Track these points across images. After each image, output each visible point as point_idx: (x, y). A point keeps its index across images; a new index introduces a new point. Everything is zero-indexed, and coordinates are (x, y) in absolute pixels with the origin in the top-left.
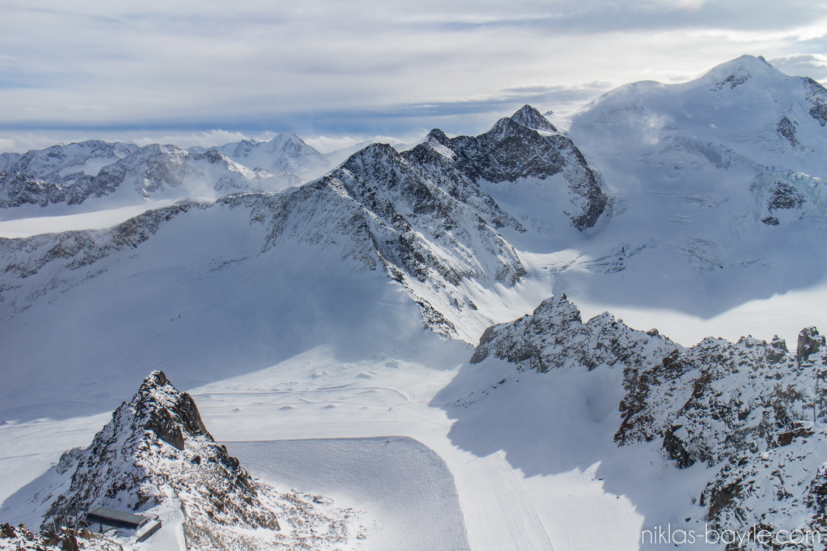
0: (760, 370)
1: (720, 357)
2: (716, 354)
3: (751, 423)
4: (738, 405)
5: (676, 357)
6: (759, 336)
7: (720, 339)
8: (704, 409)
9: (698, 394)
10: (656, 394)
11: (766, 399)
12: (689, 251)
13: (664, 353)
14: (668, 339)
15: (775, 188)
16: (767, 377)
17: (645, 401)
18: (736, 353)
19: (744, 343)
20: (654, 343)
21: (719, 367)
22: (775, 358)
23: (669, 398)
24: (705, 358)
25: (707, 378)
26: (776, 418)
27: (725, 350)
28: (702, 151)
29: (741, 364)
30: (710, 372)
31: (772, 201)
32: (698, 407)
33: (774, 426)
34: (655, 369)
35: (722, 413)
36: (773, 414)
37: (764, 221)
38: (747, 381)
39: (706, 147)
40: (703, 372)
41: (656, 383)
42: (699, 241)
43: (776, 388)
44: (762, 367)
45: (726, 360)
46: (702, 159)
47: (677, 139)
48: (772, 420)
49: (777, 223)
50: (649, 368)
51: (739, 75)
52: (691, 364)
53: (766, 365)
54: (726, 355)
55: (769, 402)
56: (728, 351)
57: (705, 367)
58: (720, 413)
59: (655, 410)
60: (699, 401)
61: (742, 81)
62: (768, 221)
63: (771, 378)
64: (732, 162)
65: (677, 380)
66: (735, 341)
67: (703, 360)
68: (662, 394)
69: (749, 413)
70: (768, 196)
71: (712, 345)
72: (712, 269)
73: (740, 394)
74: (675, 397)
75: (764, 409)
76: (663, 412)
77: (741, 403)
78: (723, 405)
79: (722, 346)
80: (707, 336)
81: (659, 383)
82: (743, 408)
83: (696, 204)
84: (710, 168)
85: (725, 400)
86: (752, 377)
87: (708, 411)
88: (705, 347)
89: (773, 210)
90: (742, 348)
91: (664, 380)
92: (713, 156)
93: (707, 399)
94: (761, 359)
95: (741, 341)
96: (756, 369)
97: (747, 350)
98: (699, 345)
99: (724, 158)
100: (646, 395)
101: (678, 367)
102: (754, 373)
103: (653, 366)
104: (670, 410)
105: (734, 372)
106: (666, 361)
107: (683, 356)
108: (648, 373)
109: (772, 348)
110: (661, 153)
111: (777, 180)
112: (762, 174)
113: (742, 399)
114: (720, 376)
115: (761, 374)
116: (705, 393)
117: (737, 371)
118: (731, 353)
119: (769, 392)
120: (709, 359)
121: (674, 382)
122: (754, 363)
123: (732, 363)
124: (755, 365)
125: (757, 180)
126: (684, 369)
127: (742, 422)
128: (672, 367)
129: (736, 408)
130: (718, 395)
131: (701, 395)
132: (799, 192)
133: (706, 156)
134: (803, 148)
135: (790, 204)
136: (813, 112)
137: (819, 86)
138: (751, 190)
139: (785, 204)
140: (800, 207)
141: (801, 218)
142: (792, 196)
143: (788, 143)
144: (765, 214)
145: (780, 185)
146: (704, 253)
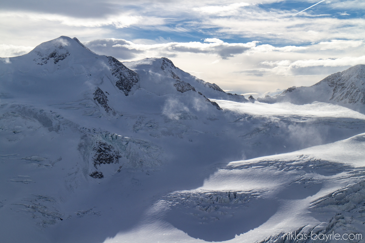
12: (33, 208)
15: (97, 146)
28: (35, 117)
31: (96, 158)
37: (92, 176)
39: (39, 113)
42: (40, 197)
46: (37, 124)
47: (13, 106)
49: (101, 176)
51: (60, 52)
61: (63, 57)
62: (95, 175)
64: (61, 126)
70: (93, 155)
72: (53, 222)
83: (35, 164)
84: (43, 132)
89: (98, 166)
92: (46, 122)
99: (55, 123)
111: (98, 139)
112: (86, 136)
125: (83, 141)
132: (116, 150)
133: (40, 121)
134: (114, 113)
135: (110, 160)
136: (118, 84)
137: (120, 64)
138: (79, 149)
139: (106, 160)
140: (117, 161)
141: (119, 171)
142: (111, 153)
143: (103, 109)
144: (92, 170)
145: (101, 144)
146: (45, 207)
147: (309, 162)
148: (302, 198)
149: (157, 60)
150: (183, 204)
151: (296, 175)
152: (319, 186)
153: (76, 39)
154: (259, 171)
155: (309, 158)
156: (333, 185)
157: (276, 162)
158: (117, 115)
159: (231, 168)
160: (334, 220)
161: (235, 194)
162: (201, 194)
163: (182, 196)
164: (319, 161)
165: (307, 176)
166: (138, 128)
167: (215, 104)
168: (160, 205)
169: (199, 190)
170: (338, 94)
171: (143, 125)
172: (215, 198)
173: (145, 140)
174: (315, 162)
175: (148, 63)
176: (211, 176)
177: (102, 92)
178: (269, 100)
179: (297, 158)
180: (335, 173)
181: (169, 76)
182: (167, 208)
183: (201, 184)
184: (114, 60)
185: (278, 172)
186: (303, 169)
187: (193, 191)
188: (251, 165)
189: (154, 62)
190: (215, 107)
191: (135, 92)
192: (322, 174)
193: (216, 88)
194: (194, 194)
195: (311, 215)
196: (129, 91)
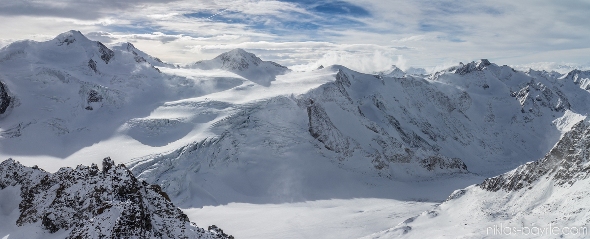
0: (87, 180)
1: (68, 176)
2: (66, 175)
3: (85, 206)
4: (78, 199)
5: (47, 179)
6: (85, 165)
7: (68, 167)
8: (62, 203)
9: (59, 196)
10: (37, 199)
11: (91, 194)
12: (53, 125)
13: (41, 177)
14: (43, 170)
15: (89, 92)
16: (91, 183)
17: (32, 202)
18: (76, 174)
19: (79, 168)
20: (36, 173)
21: (68, 181)
22: (93, 174)
23: (45, 200)
24: (61, 178)
25: (63, 188)
26: (96, 202)
27: (70, 173)
28: (56, 74)
29: (78, 179)
30: (64, 184)
31: (89, 99)
32: (59, 202)
33: (95, 206)
34: (37, 186)
35: (71, 204)
36: (94, 201)
37: (86, 108)
38: (82, 186)
39: (58, 73)
40: (61, 185)
41: (38, 193)
42: (57, 119)
43: (95, 188)
44: (88, 179)
45: (71, 178)
46: (56, 79)
47: (44, 68)
48: (94, 203)
49: (92, 109)
50: (34, 186)
51: (70, 39)
52: (55, 181)
53: (90, 178)
54: (71, 175)
55: (92, 195)
56: (72, 173)
57: (62, 182)
58: (70, 204)
59: (37, 206)
60: (59, 199)
61: (72, 42)
62: (88, 108)
63: (92, 183)
64: (70, 80)
65: (48, 190)
66: (75, 168)
67: (61, 179)
68: (41, 198)
69: (83, 202)
70: (87, 97)
71: (64, 171)
72: (64, 133)
73: (79, 194)
74: (47, 199)
75: (90, 199)
76: (41, 207)
77: (80, 198)
78: (71, 199)
79: (69, 171)
80: (62, 167)
81: (39, 193)
82: (80, 200)
83: (55, 101)
84: (60, 83)
85: (72, 197)
86: (84, 184)
87: (64, 204)
88: (61, 172)
89: (90, 103)
90: (78, 171)
91: (41, 191)
92: (61, 77)
93: (63, 198)
94: (87, 175)
95: (77, 168)
96: (85, 180)
97: (80, 172)
98: (58, 172)
99: (66, 78)
100: (32, 200)
101: (49, 184)
102: (85, 183)
103: (36, 184)
104: (45, 206)
105: (75, 183)
106: (42, 181)
107: (50, 177)
108: (33, 188)
109: (92, 169)
110: (37, 75)
111: (90, 88)
112: (83, 86)
113: (80, 195)
114: (69, 186)
115: (88, 182)
116: (62, 195)
117: (77, 183)
118: (73, 174)
119: (92, 190)
120: (63, 178)
121: (46, 192)
122: (84, 177)
123: (74, 179)
124: (85, 178)
125: (81, 89)
126: (51, 185)
127: (81, 206)
128: (46, 184)
129: (77, 200)
130: (68, 195)
131: (60, 196)
132: (100, 94)
133: (58, 77)
134: (100, 74)
135: (97, 100)
136: (102, 57)
137: (104, 46)
138: (79, 93)
139: (94, 100)
140: (101, 101)
141: (102, 106)
142: (97, 96)
143: (93, 71)
144: (86, 105)
145: (92, 91)
146: (60, 125)
147: (210, 102)
148: (206, 122)
149: (125, 44)
150: (138, 126)
151: (203, 109)
152: (216, 115)
153: (79, 32)
154: (182, 107)
155: (210, 100)
156: (224, 114)
157: (192, 102)
158: (101, 74)
159: (166, 106)
160: (224, 134)
161: (168, 120)
162: (149, 120)
163: (138, 121)
164: (216, 102)
165: (209, 110)
166: (113, 82)
167: (157, 69)
168: (125, 126)
169: (148, 118)
170: (226, 65)
171: (116, 81)
172: (157, 123)
173: (117, 89)
174: (213, 102)
175: (119, 45)
176: (155, 111)
177: (93, 62)
178: (187, 67)
179: (203, 100)
180: (224, 108)
181: (131, 53)
182: (129, 128)
183: (149, 115)
184: (100, 43)
185: (193, 108)
186: (207, 106)
187: (144, 119)
188: (177, 104)
189: (123, 45)
190: (158, 71)
191: (111, 61)
192: (217, 109)
193: (158, 60)
194: (145, 121)
195: (211, 131)
196: (108, 61)
